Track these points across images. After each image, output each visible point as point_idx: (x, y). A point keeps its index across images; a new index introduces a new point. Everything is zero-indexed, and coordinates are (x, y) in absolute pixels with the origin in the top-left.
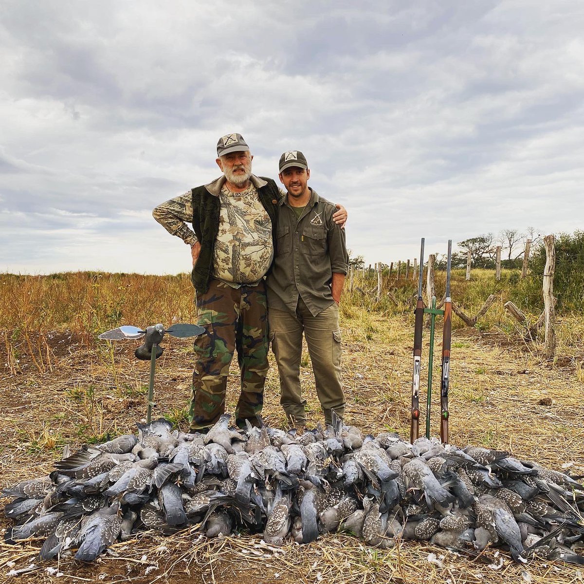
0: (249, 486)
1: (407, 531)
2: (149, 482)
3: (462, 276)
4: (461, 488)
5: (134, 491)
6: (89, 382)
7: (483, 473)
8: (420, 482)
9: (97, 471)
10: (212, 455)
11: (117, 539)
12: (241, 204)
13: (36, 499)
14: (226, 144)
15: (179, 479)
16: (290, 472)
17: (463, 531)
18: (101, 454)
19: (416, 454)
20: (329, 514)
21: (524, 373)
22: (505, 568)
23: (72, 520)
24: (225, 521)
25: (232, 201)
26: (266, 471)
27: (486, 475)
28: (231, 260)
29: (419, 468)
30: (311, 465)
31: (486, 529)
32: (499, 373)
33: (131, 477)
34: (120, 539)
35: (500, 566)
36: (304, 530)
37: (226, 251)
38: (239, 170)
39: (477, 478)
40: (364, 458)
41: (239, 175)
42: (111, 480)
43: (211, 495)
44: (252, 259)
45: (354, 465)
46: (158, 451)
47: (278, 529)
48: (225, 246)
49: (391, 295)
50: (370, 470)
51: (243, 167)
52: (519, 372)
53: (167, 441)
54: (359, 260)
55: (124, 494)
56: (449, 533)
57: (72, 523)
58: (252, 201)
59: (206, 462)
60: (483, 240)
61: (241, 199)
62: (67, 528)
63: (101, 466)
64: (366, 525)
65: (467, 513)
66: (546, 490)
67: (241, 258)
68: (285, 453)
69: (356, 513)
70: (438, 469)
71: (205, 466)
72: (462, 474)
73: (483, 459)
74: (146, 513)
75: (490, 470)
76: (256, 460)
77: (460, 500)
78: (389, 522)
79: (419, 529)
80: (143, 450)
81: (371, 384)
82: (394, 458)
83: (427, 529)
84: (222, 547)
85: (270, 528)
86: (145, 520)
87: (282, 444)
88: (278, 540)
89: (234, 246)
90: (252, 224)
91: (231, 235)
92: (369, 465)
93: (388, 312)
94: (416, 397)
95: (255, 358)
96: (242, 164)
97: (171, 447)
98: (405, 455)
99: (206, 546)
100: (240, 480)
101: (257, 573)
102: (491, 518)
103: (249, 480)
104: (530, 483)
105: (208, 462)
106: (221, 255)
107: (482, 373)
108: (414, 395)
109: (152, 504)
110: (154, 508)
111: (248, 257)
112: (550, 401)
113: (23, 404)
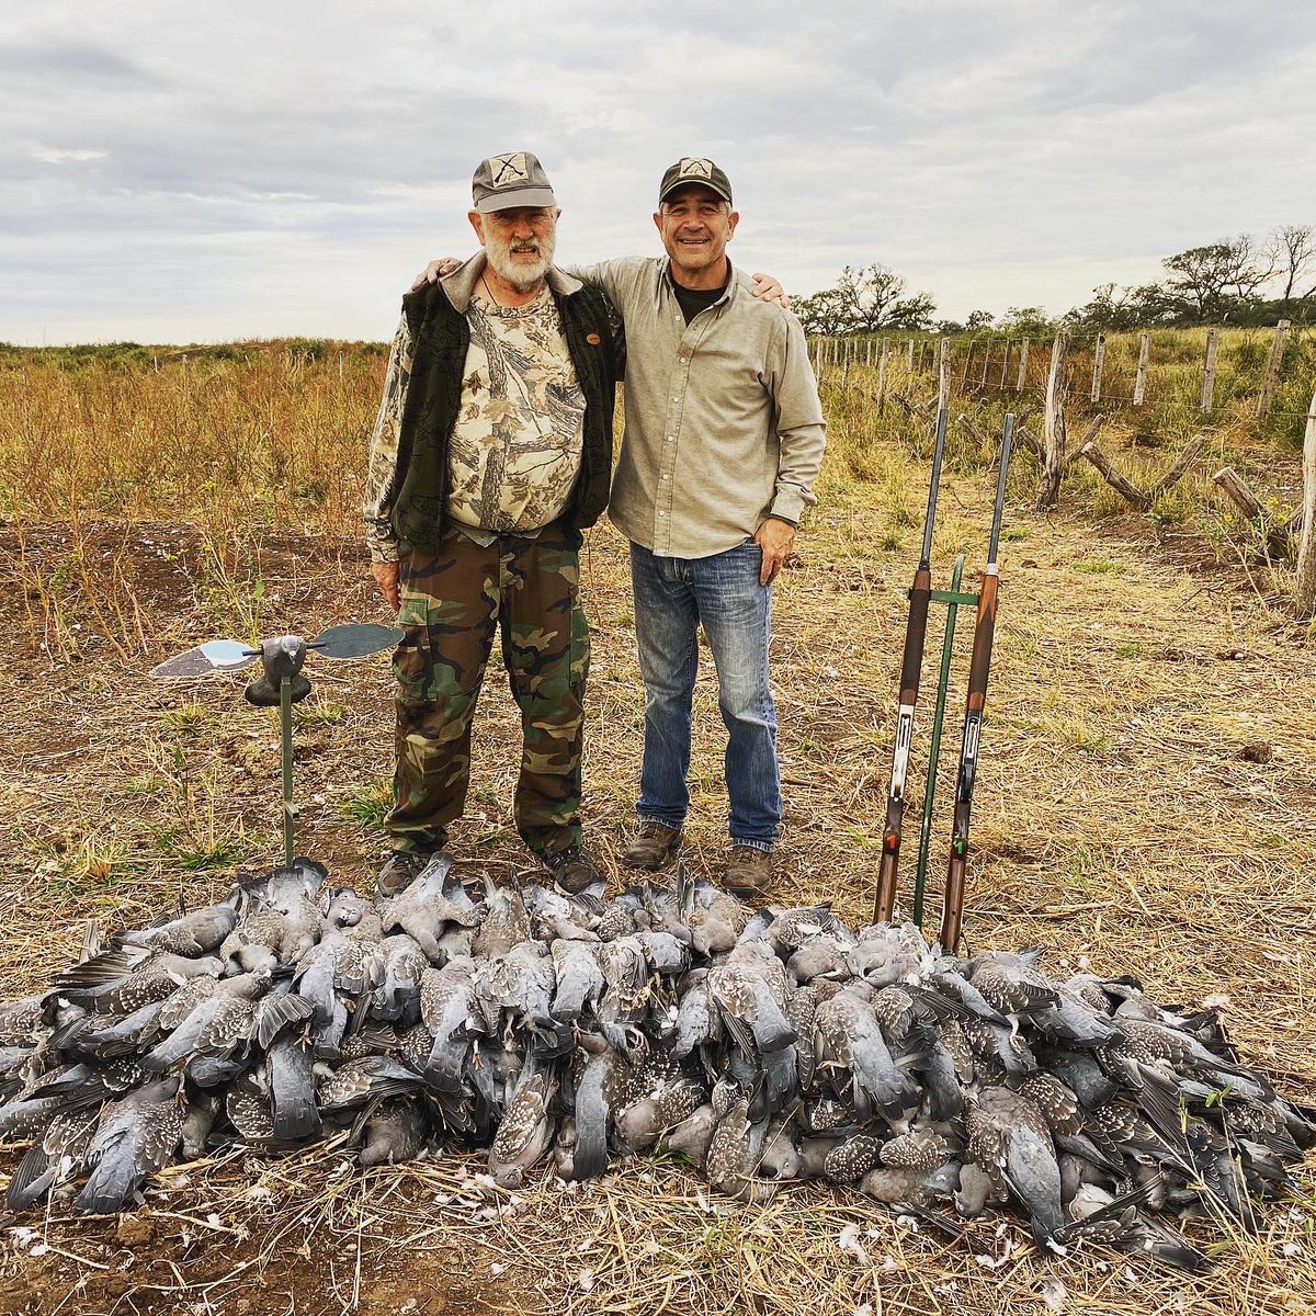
0: (461, 1049)
1: (809, 1161)
2: (245, 1031)
3: (1164, 346)
4: (938, 1070)
5: (213, 1052)
6: (223, 685)
7: (998, 1033)
8: (846, 1053)
9: (140, 999)
10: (389, 969)
11: (174, 1155)
12: (518, 339)
13: (20, 1047)
14: (497, 180)
15: (306, 1033)
16: (556, 1016)
17: (933, 1169)
18: (153, 956)
19: (854, 969)
20: (637, 1115)
21: (1232, 657)
22: (1013, 1267)
23: (79, 1114)
24: (405, 1125)
25: (497, 327)
26: (504, 1011)
27: (1005, 1038)
28: (481, 484)
29: (847, 1019)
30: (609, 997)
31: (985, 1170)
32: (1172, 656)
33: (205, 1022)
34: (179, 1156)
35: (1002, 1261)
36: (577, 1149)
37: (471, 463)
38: (526, 249)
39: (984, 1043)
40: (729, 985)
41: (526, 263)
42: (163, 1026)
43: (376, 1069)
44: (530, 482)
45: (703, 1003)
46: (277, 952)
47: (517, 1146)
48: (470, 450)
49: (967, 421)
50: (738, 1016)
51: (535, 242)
52: (1220, 656)
53: (297, 929)
54: (922, 304)
55: (188, 1060)
56: (901, 1174)
57: (79, 1119)
58: (546, 333)
59: (374, 986)
60: (1225, 252)
61: (519, 323)
62: (68, 1133)
63: (149, 988)
64: (716, 1148)
65: (947, 1128)
66: (1134, 1086)
67: (506, 480)
68: (556, 964)
69: (696, 1118)
70: (892, 1021)
71: (370, 997)
72: (951, 1032)
73: (1002, 998)
74: (237, 1101)
75: (1016, 1026)
76: (485, 983)
77: (935, 1098)
78: (769, 1139)
79: (833, 1161)
80: (244, 949)
81: (855, 696)
82: (803, 981)
83: (852, 1161)
84: (393, 1187)
85: (500, 1143)
86: (235, 1117)
87: (556, 935)
88: (513, 1173)
89: (494, 452)
90: (541, 391)
91: (490, 422)
92: (738, 1003)
93: (958, 463)
94: (896, 800)
95: (543, 698)
96: (535, 234)
97: (306, 942)
98: (827, 975)
99: (358, 1184)
100: (441, 1035)
101: (455, 1260)
102: (997, 1146)
103: (460, 1035)
104: (1105, 1060)
105: (377, 987)
106: (462, 472)
107: (1130, 657)
108: (892, 795)
109: (252, 1078)
110: (256, 1090)
111: (521, 477)
112: (1266, 751)
113: (71, 744)
